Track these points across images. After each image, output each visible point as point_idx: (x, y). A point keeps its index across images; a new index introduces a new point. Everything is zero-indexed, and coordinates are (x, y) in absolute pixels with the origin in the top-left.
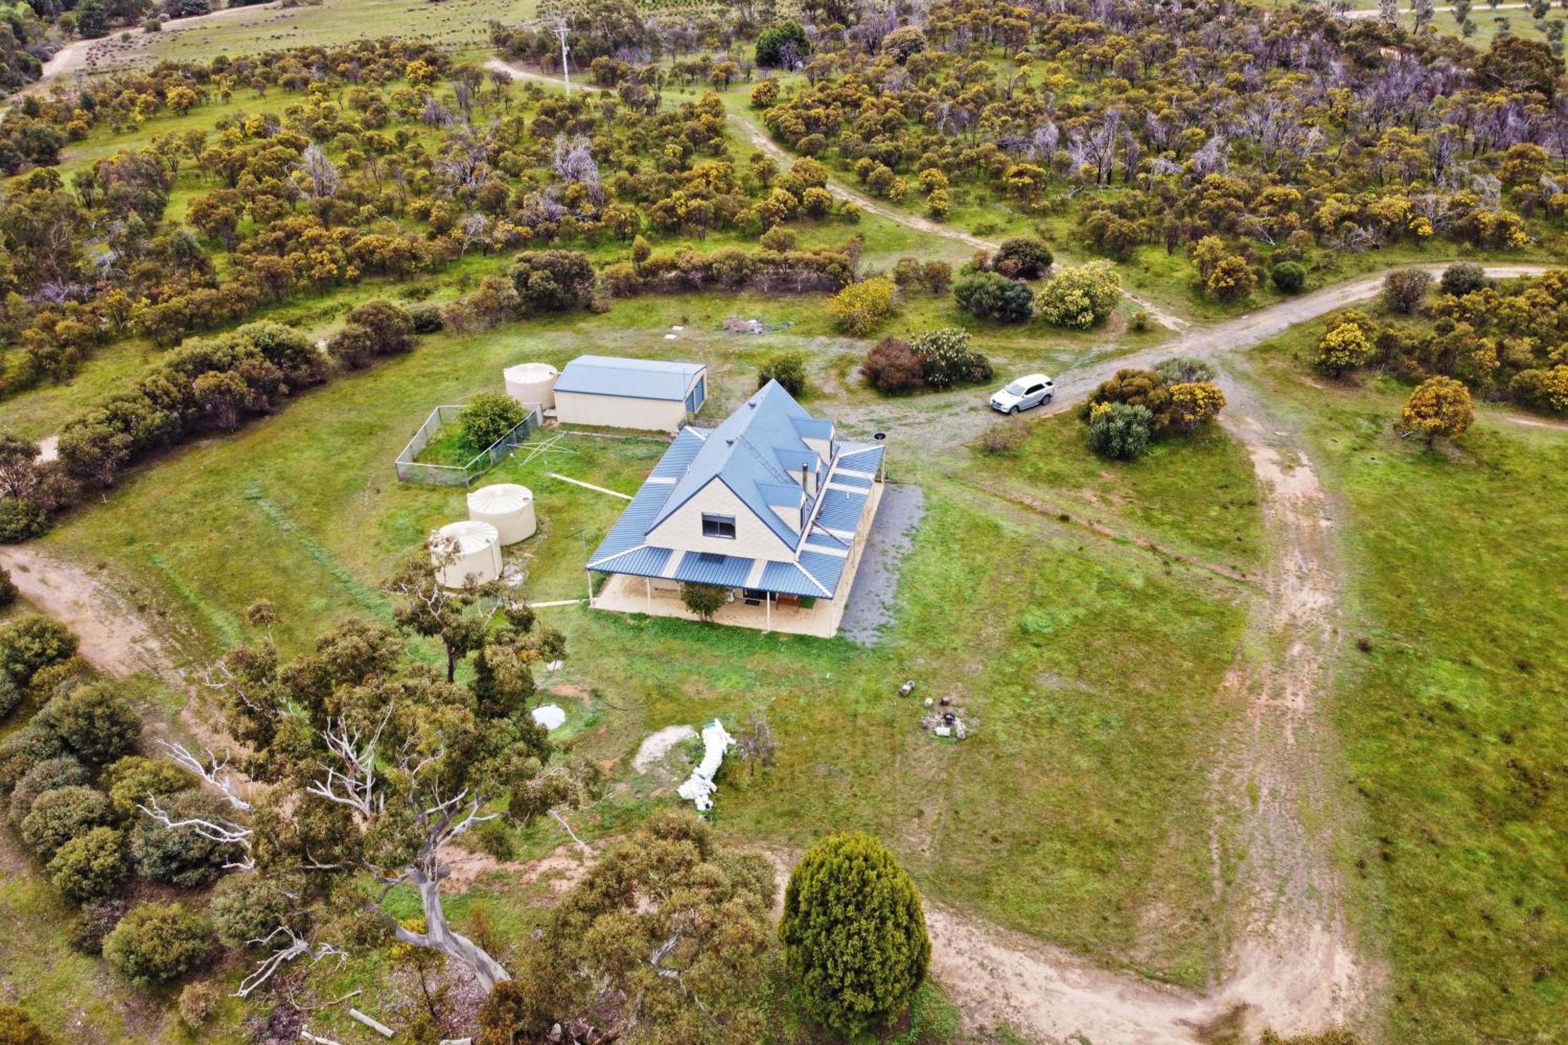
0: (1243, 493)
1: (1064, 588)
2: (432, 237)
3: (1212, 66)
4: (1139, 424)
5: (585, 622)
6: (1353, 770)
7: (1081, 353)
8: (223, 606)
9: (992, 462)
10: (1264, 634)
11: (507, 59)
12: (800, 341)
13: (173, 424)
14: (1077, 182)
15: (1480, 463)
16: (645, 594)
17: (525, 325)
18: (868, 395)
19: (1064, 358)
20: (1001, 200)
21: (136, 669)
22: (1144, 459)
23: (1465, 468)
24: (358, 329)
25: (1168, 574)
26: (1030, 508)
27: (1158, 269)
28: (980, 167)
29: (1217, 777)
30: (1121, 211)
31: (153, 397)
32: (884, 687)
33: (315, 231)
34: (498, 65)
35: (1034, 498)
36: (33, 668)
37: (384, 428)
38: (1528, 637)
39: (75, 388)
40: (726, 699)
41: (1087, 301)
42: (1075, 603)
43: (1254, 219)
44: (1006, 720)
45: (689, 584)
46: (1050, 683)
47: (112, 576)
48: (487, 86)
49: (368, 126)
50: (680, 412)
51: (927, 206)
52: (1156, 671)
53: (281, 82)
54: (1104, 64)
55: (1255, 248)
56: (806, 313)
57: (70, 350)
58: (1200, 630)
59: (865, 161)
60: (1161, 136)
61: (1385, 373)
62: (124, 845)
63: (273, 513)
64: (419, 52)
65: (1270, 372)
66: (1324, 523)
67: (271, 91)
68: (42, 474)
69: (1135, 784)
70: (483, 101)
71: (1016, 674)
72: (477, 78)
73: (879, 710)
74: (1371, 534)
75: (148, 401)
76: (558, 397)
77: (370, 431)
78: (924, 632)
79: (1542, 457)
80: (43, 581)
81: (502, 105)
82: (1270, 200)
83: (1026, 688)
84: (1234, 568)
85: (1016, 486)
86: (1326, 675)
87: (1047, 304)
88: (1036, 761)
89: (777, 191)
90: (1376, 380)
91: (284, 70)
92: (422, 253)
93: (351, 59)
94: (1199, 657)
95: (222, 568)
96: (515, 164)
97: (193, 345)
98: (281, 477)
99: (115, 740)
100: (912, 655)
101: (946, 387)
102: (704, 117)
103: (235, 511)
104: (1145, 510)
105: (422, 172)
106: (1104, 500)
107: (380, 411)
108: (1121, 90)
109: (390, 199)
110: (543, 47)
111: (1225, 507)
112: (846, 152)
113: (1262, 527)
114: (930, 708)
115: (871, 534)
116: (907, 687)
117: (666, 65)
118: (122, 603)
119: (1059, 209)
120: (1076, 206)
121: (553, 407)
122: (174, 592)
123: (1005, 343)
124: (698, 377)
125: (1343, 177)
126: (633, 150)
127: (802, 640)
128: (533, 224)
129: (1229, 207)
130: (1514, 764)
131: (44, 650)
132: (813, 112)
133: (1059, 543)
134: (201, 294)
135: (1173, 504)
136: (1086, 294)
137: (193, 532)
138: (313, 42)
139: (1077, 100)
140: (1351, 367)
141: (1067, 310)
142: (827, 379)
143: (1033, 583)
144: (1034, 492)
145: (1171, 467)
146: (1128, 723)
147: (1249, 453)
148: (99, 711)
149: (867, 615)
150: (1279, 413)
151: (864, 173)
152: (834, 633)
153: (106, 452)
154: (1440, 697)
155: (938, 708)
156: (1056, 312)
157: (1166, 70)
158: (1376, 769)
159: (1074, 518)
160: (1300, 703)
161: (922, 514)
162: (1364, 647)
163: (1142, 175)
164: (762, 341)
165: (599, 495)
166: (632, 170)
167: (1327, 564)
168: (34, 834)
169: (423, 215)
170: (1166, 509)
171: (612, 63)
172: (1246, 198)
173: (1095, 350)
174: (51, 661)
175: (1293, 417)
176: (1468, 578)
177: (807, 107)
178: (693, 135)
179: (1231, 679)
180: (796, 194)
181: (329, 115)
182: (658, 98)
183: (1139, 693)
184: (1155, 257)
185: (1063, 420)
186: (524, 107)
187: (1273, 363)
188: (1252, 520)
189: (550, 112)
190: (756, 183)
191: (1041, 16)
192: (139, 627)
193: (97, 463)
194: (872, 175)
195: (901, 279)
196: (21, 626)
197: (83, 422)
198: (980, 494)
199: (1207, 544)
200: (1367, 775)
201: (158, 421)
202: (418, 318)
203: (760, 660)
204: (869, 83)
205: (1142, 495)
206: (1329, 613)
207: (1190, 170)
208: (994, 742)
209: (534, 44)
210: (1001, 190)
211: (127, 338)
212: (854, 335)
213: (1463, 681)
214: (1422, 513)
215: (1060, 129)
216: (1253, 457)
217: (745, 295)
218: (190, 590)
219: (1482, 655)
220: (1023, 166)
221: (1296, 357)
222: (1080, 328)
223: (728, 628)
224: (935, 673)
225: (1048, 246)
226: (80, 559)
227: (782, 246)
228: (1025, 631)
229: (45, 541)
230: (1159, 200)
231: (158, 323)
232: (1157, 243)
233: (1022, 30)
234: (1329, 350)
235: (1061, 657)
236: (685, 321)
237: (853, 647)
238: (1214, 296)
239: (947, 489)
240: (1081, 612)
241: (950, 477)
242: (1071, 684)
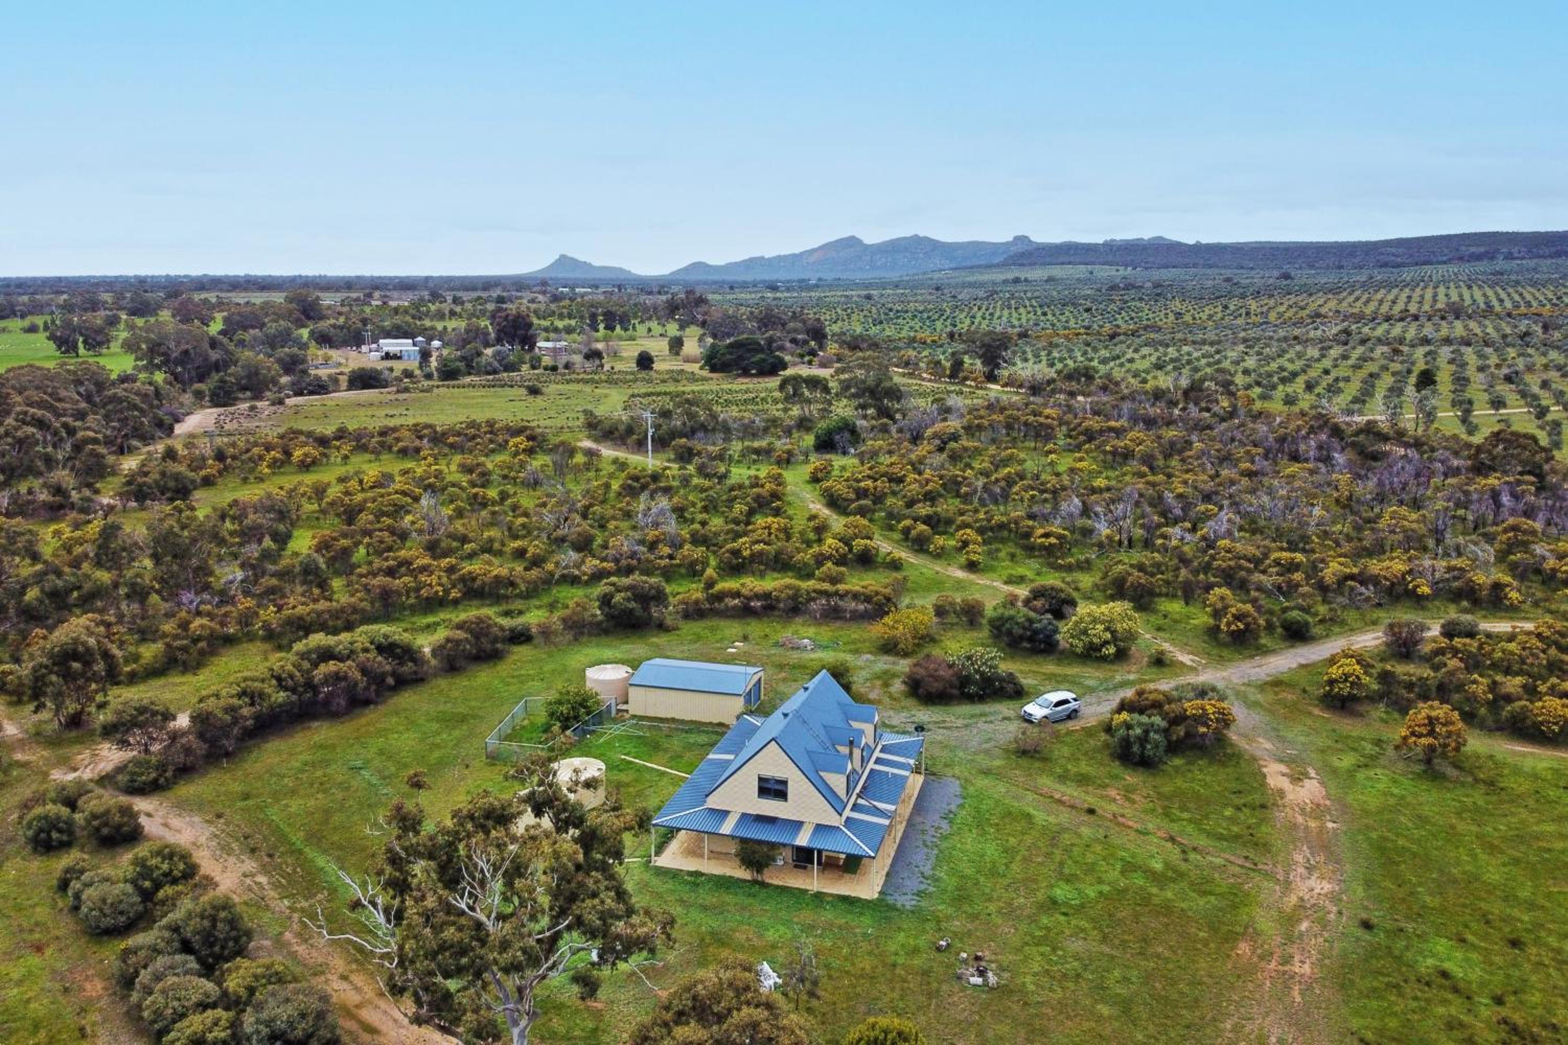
0: (1257, 798)
1: (1090, 869)
2: (526, 569)
3: (1226, 459)
4: (1156, 732)
5: (647, 876)
6: (1356, 1023)
7: (1106, 680)
8: (325, 851)
9: (1024, 762)
10: (1274, 913)
11: (596, 440)
12: (849, 657)
13: (292, 703)
14: (1100, 545)
15: (1476, 780)
16: (702, 856)
17: (605, 640)
18: (910, 702)
19: (1091, 683)
20: (1030, 557)
21: (245, 898)
22: (1165, 767)
23: (1463, 785)
24: (460, 634)
25: (1186, 860)
26: (1060, 802)
27: (1176, 617)
28: (1010, 531)
29: (1229, 1027)
30: (1141, 568)
31: (279, 679)
32: (922, 942)
33: (426, 561)
34: (588, 444)
35: (1063, 794)
36: (158, 886)
37: (474, 717)
38: (1522, 921)
39: (201, 677)
40: (774, 947)
41: (1108, 635)
42: (1100, 881)
43: (1263, 577)
44: (1035, 974)
45: (744, 841)
46: (1076, 946)
47: (227, 824)
48: (579, 459)
49: (473, 484)
50: (738, 705)
51: (963, 559)
52: (1173, 940)
53: (395, 449)
54: (1127, 455)
55: (1264, 601)
56: (854, 636)
57: (202, 644)
58: (1214, 907)
59: (907, 522)
60: (1178, 512)
61: (1387, 705)
62: (235, 1025)
63: (374, 780)
64: (518, 432)
65: (1279, 702)
66: (1330, 825)
67: (384, 457)
68: (174, 736)
69: (1152, 1029)
70: (577, 469)
71: (1045, 937)
72: (572, 452)
73: (916, 962)
74: (1374, 835)
75: (274, 682)
76: (632, 690)
77: (463, 719)
78: (961, 898)
79: (1535, 776)
80: (166, 825)
81: (592, 474)
82: (1277, 563)
83: (1054, 949)
84: (1246, 858)
85: (1046, 782)
86: (1331, 948)
87: (1073, 637)
88: (1062, 1006)
89: (830, 541)
90: (1379, 711)
91: (398, 440)
92: (518, 581)
93: (459, 434)
94: (1213, 928)
95: (326, 821)
96: (602, 518)
97: (318, 639)
98: (381, 752)
99: (231, 944)
100: (948, 918)
101: (980, 698)
102: (768, 486)
103: (340, 778)
104: (1164, 808)
105: (521, 520)
106: (1128, 799)
107: (473, 704)
108: (1142, 475)
109: (491, 540)
110: (630, 431)
111: (1238, 809)
112: (891, 515)
113: (1274, 827)
114: (965, 961)
115: (912, 814)
116: (943, 943)
117: (736, 447)
118: (235, 846)
119: (1085, 566)
120: (1100, 564)
121: (626, 702)
122: (283, 838)
123: (1034, 668)
124: (756, 678)
125: (1346, 547)
126: (705, 509)
127: (845, 899)
128: (617, 561)
129: (1241, 568)
130: (1505, 1021)
131: (171, 871)
132: (862, 484)
133: (1085, 831)
134: (322, 605)
135: (1191, 805)
136: (1107, 629)
137: (302, 792)
138: (423, 420)
139: (1100, 482)
140: (1353, 698)
141: (1091, 643)
142: (873, 688)
143: (1062, 864)
144: (1063, 788)
145: (1190, 775)
146: (1147, 978)
147: (1260, 766)
148: (223, 914)
149: (908, 883)
150: (1290, 736)
151: (906, 531)
152: (876, 896)
153: (235, 721)
154: (1436, 967)
155: (971, 962)
156: (1081, 644)
157: (1183, 460)
158: (1375, 1024)
159: (1100, 811)
160: (1307, 968)
161: (961, 801)
162: (1367, 925)
163: (1159, 541)
164: (813, 656)
165: (663, 774)
166: (704, 523)
167: (1333, 857)
168: (155, 1012)
169: (520, 554)
170: (1183, 809)
171: (689, 444)
172: (1257, 561)
173: (1118, 678)
174: (175, 881)
175: (1302, 739)
176: (1465, 873)
177: (859, 481)
178: (758, 498)
179: (1244, 948)
180: (846, 544)
181: (438, 475)
182: (728, 471)
183: (1158, 956)
184: (1175, 607)
185: (1089, 732)
186: (611, 476)
187: (1283, 695)
188: (1263, 820)
189: (636, 478)
190: (812, 536)
191: (1069, 417)
192: (250, 865)
193: (225, 730)
194: (913, 533)
195: (940, 611)
196: (155, 848)
197: (217, 696)
198: (1014, 789)
199: (1221, 838)
200: (1367, 1028)
201: (280, 700)
202: (512, 630)
203: (806, 915)
204: (912, 464)
205: (1161, 796)
206: (1334, 898)
207: (1204, 538)
208: (1022, 990)
209: (622, 428)
210: (1030, 550)
211: (251, 640)
212: (897, 654)
213: (1459, 955)
214: (1422, 820)
215: (1084, 503)
216: (1265, 770)
217: (799, 620)
218: (297, 838)
219: (1475, 934)
220: (1049, 529)
221: (1304, 691)
222: (1104, 659)
223: (777, 887)
224: (969, 933)
225: (1075, 595)
226: (200, 809)
227: (834, 580)
228: (1054, 902)
229: (169, 794)
230: (1176, 561)
231: (282, 626)
232: (1174, 596)
233: (1050, 427)
234: (1331, 682)
235: (1084, 924)
236: (745, 638)
237: (893, 908)
238: (1228, 639)
239: (982, 782)
240: (1106, 888)
241: (986, 772)
242: (1095, 947)
